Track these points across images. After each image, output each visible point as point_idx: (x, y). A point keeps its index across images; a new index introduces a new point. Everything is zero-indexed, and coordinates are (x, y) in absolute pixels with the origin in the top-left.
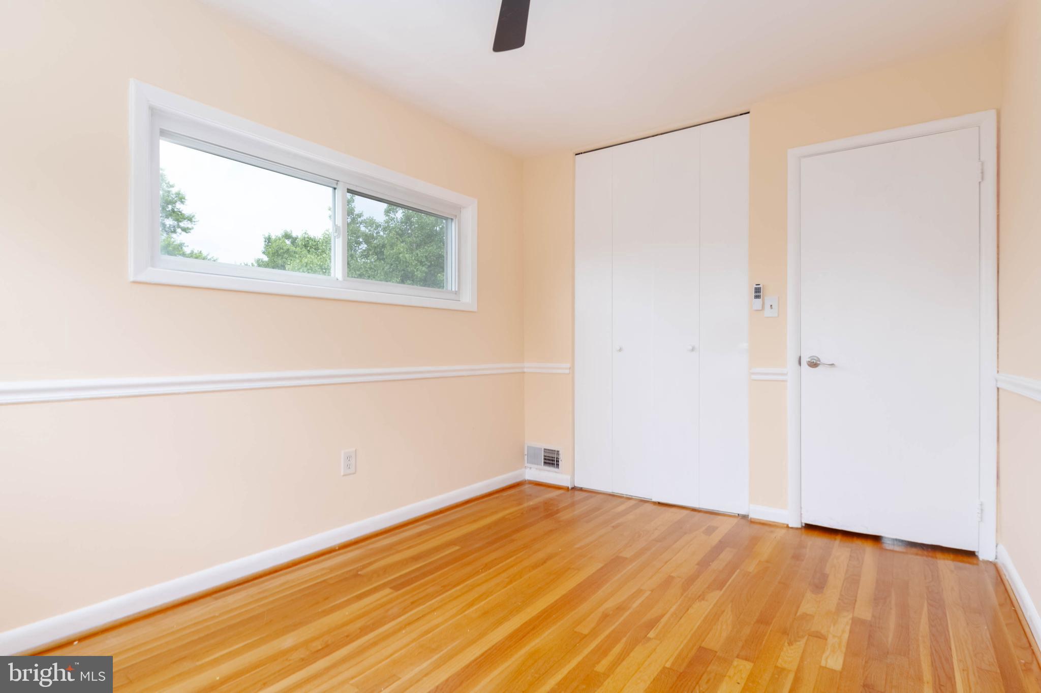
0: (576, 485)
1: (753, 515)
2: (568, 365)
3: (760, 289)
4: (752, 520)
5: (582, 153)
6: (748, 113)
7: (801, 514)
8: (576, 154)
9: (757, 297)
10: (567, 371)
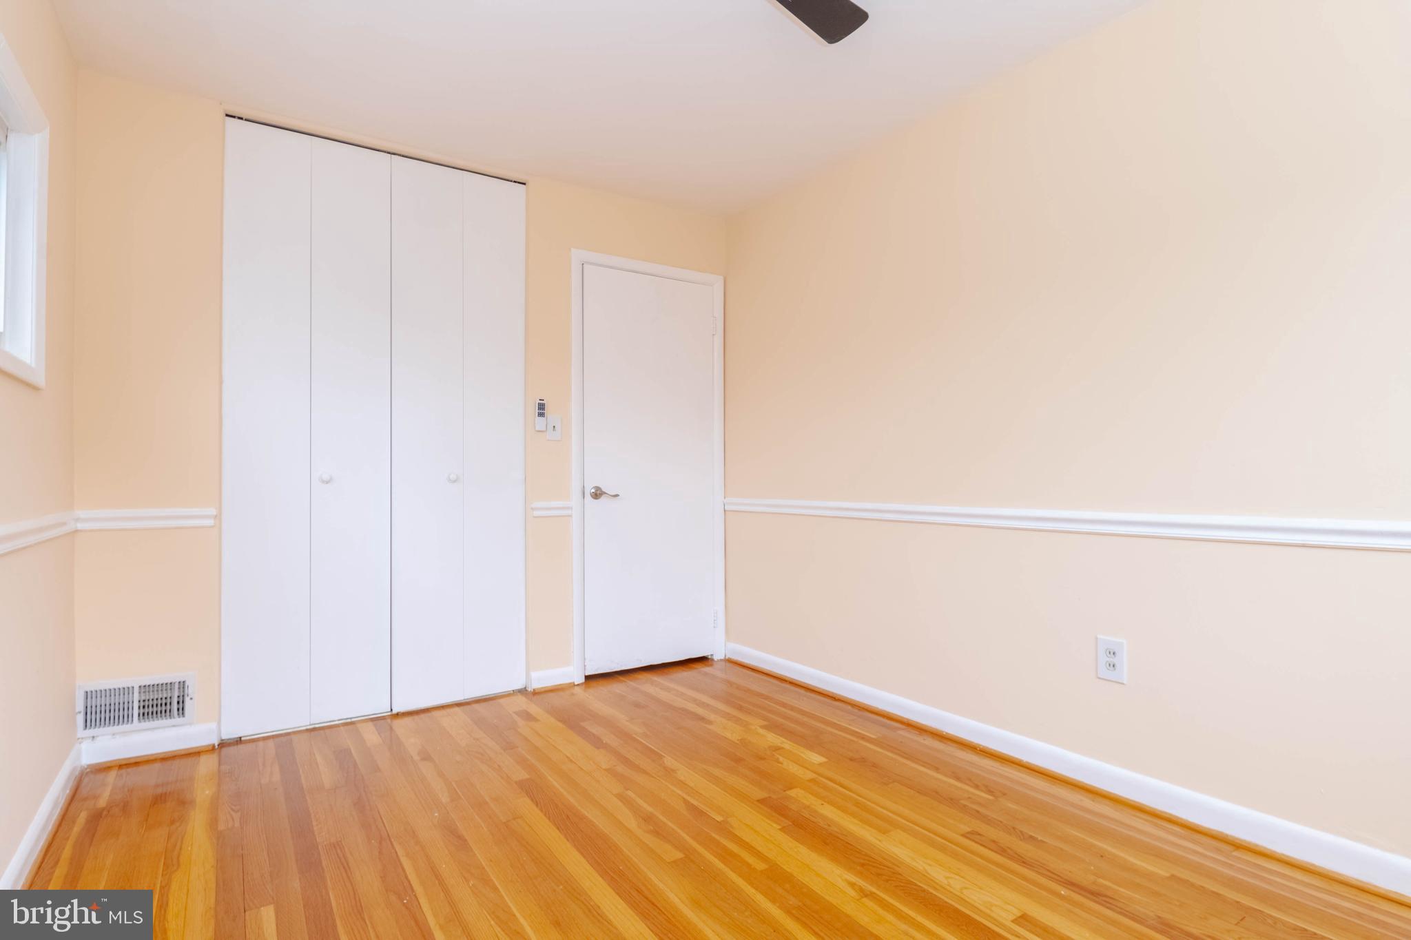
0: (223, 738)
1: (536, 685)
2: (212, 511)
3: (544, 405)
4: (537, 691)
5: (240, 118)
6: (524, 184)
7: (585, 666)
8: (227, 115)
9: (541, 415)
10: (210, 522)
